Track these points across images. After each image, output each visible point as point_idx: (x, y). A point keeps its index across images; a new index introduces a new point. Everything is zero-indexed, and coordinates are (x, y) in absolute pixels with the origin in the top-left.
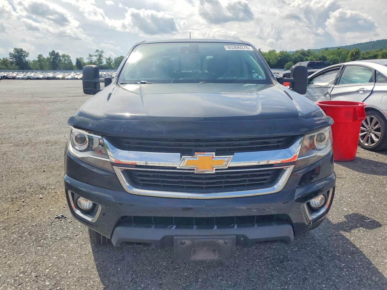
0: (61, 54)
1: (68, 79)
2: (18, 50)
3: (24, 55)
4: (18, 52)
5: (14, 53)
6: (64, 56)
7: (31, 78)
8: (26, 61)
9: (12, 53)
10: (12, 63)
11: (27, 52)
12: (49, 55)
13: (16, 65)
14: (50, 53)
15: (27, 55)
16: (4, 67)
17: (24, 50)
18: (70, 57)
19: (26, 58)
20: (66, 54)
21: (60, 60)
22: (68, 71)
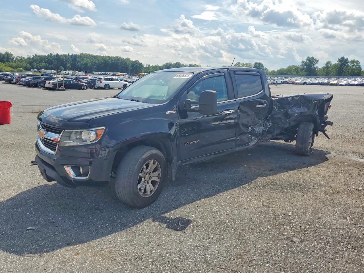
0: (350, 60)
1: (341, 85)
2: (310, 58)
3: (314, 62)
4: (309, 61)
5: (306, 61)
6: (353, 62)
7: (307, 83)
8: (314, 67)
9: (304, 61)
10: (302, 70)
11: (317, 59)
12: (338, 61)
13: (305, 71)
14: (339, 59)
15: (317, 62)
16: (296, 73)
17: (315, 58)
18: (359, 63)
19: (315, 66)
20: (356, 60)
21: (347, 66)
22: (354, 77)
